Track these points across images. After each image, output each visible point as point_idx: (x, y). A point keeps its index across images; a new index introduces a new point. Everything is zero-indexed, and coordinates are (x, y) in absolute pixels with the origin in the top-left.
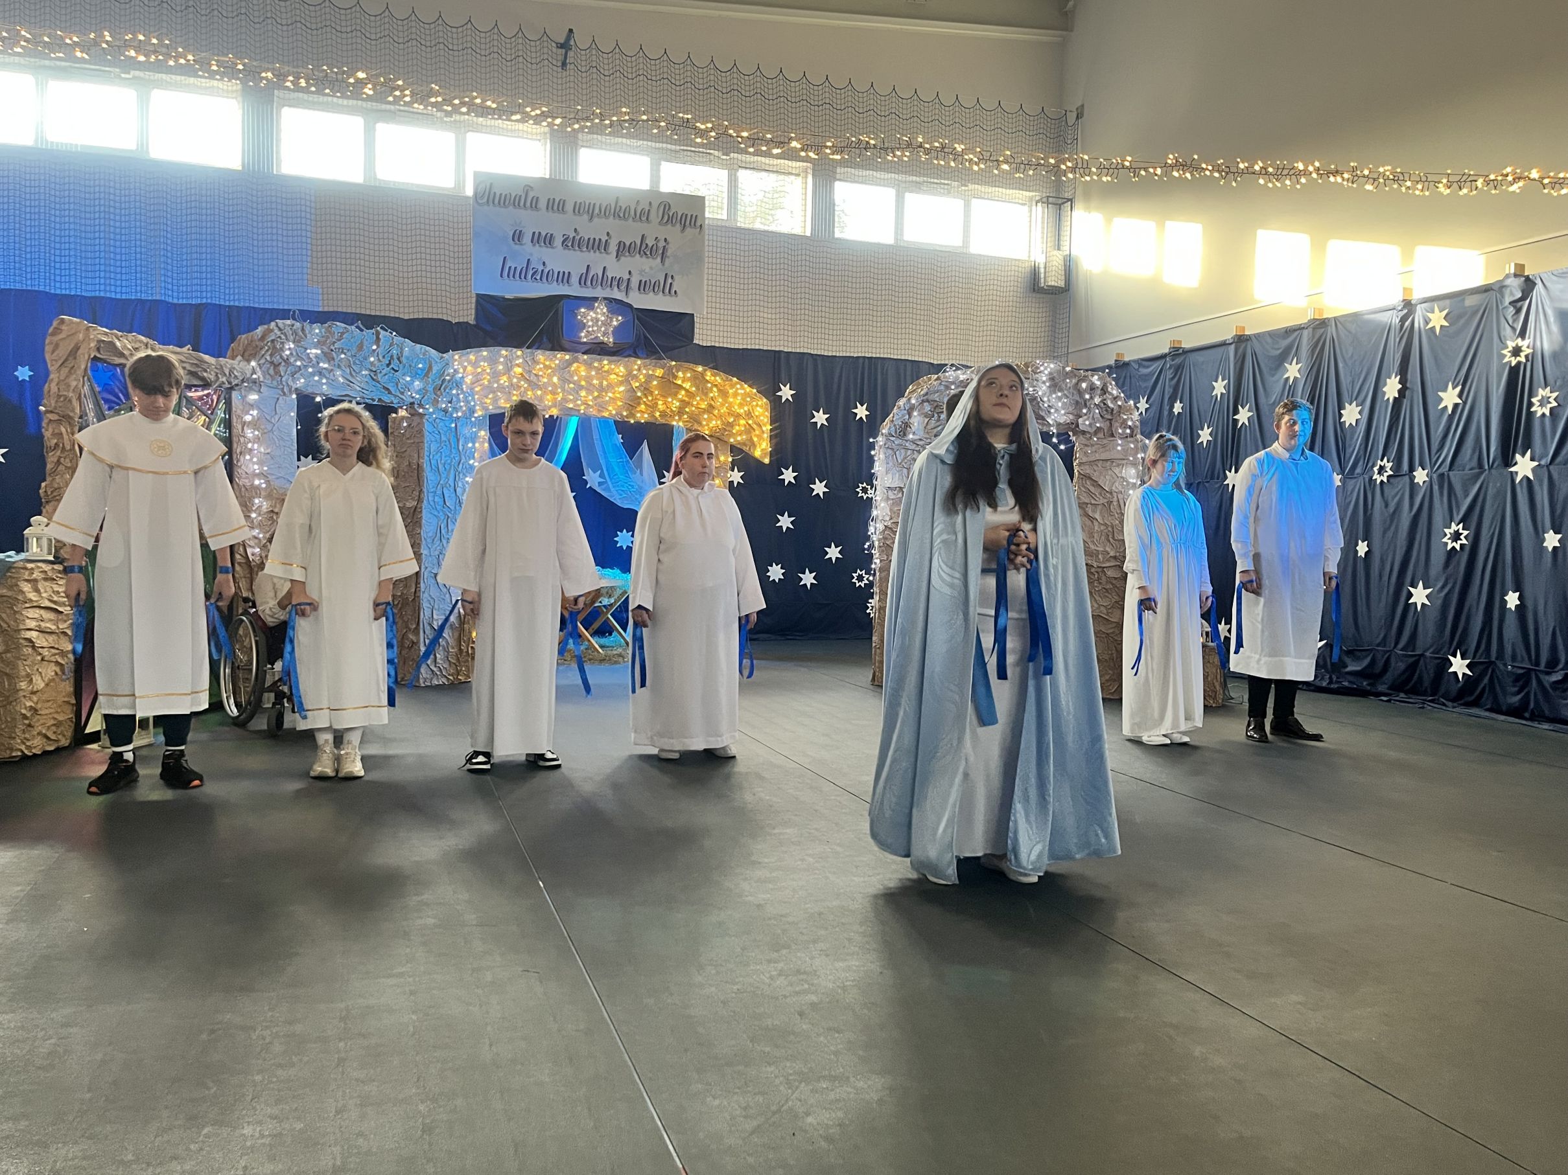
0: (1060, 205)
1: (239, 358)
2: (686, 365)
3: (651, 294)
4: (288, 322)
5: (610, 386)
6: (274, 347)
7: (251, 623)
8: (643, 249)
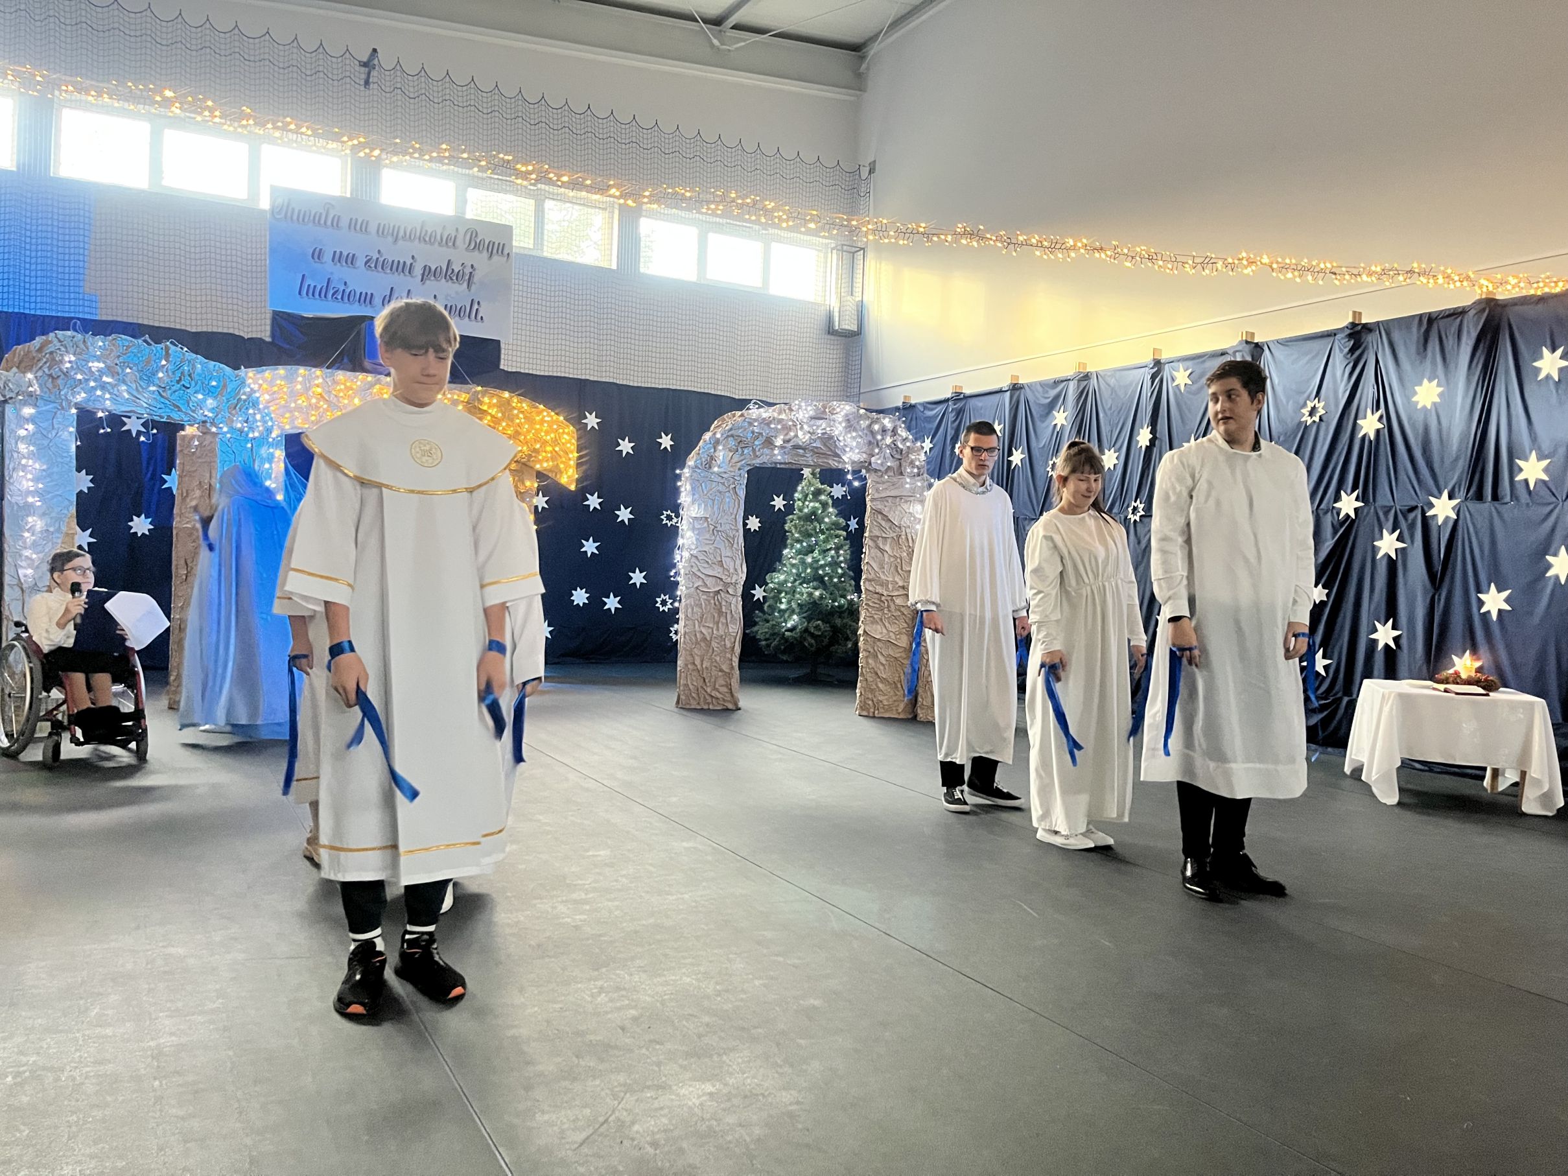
0: (854, 253)
1: (15, 369)
2: (492, 391)
4: (69, 333)
6: (53, 359)
7: (24, 648)
8: (449, 274)
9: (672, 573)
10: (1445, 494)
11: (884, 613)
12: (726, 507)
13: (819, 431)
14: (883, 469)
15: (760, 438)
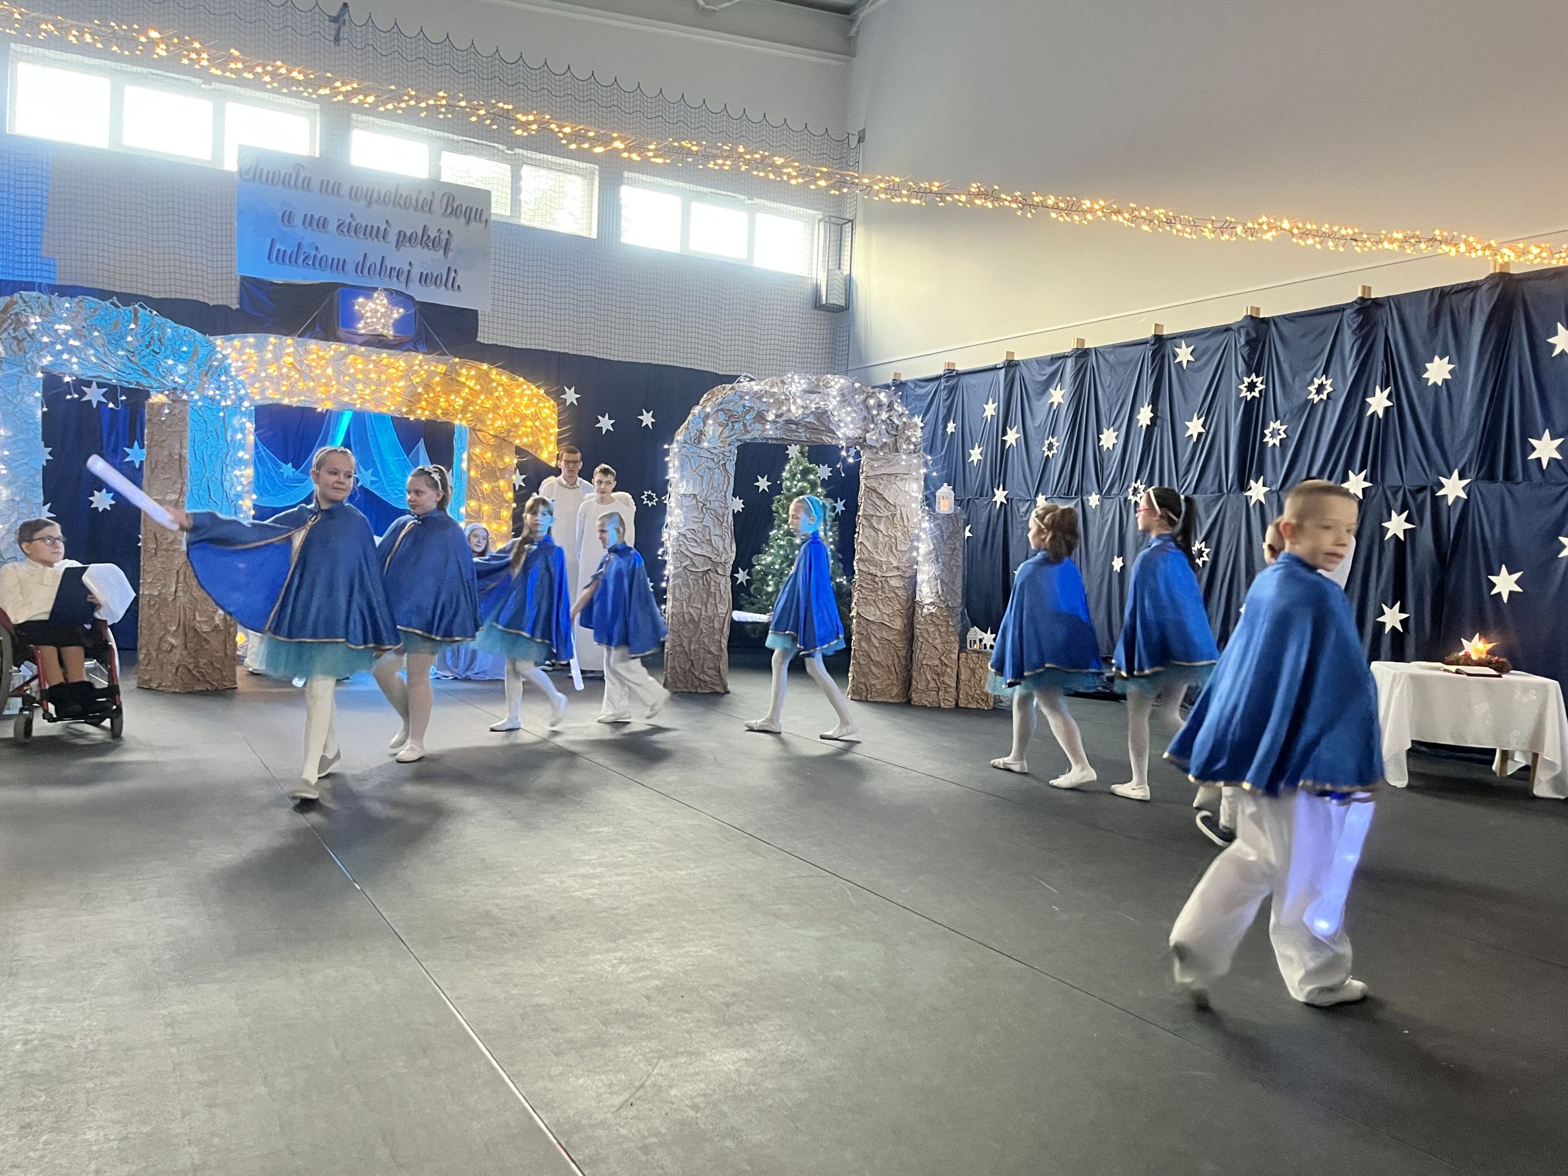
0: (840, 225)
2: (470, 362)
3: (433, 287)
4: (34, 294)
5: (389, 381)
6: (19, 320)
8: (425, 240)
9: (660, 552)
10: (1456, 473)
11: (877, 595)
12: (715, 485)
13: (813, 406)
14: (878, 446)
15: (752, 412)
